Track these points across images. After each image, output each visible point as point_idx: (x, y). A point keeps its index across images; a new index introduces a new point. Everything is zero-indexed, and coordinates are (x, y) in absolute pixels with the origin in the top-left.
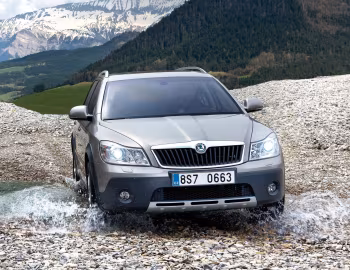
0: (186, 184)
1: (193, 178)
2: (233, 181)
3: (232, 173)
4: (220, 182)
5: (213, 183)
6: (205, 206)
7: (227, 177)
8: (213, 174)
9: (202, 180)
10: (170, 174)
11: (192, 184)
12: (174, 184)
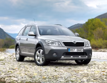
0: (72, 51)
1: (73, 50)
2: (83, 51)
3: (83, 49)
4: (80, 51)
5: (78, 51)
6: (76, 58)
7: (81, 50)
8: (78, 49)
9: (76, 50)
10: (68, 49)
11: (73, 51)
12: (69, 51)
